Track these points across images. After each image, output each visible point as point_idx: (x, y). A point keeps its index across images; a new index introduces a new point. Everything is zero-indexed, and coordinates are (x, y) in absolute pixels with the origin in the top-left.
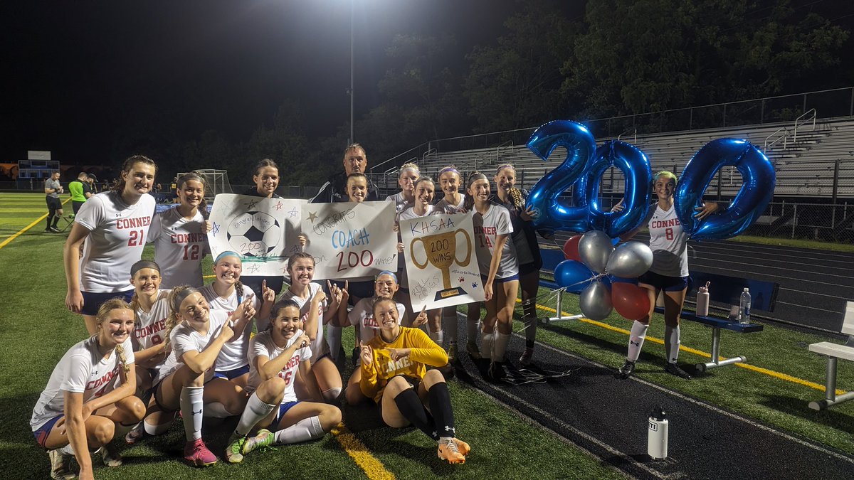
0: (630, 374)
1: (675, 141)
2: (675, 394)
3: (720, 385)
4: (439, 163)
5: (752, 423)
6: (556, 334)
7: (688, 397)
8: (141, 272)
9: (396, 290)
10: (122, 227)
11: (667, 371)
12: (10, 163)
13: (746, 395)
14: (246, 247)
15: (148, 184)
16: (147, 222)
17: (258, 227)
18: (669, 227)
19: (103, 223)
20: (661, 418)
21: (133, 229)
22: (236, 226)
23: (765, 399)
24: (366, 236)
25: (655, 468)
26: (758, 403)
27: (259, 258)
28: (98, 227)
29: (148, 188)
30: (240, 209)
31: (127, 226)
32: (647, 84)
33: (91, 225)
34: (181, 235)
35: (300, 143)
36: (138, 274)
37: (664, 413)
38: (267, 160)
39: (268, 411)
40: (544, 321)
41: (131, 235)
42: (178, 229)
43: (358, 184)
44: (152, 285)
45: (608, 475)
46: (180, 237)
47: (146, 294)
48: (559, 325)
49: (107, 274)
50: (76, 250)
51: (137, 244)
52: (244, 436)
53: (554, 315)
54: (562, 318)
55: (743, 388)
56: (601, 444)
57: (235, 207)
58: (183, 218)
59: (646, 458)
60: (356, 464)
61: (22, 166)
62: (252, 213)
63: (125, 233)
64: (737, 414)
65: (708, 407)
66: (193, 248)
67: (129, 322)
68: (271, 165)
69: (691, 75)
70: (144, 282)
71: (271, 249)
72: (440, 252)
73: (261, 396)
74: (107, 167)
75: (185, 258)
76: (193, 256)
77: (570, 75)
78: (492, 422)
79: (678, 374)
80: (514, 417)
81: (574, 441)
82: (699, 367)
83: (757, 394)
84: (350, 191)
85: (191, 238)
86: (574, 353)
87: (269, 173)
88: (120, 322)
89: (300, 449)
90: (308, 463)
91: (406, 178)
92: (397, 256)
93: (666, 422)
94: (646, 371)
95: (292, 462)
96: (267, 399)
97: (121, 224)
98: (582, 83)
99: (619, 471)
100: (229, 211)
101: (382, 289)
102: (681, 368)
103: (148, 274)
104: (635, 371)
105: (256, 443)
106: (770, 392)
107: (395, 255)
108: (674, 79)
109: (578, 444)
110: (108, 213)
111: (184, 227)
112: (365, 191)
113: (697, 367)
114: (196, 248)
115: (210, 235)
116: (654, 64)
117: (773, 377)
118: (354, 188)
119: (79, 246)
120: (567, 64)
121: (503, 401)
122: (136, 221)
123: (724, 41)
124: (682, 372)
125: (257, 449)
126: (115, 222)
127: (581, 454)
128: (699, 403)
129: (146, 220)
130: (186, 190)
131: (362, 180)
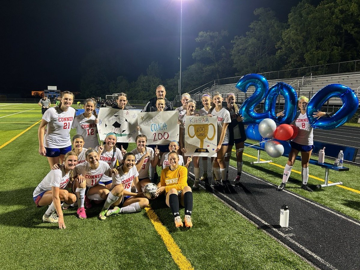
0: (283, 189)
1: (331, 79)
2: (302, 198)
3: (326, 195)
4: (219, 90)
5: (335, 213)
6: (255, 169)
7: (307, 200)
8: (76, 140)
9: (178, 149)
10: (60, 121)
11: (302, 188)
12: (41, 91)
13: (337, 200)
14: (113, 130)
15: (70, 103)
16: (71, 119)
17: (118, 122)
18: (303, 122)
19: (53, 120)
20: (286, 209)
21: (65, 122)
22: (109, 121)
23: (345, 202)
24: (166, 126)
25: (281, 231)
26: (342, 204)
27: (119, 135)
28: (51, 121)
29: (70, 104)
30: (111, 114)
31: (62, 120)
32: (317, 52)
33: (48, 120)
34: (86, 125)
35: (158, 82)
36: (75, 140)
37: (287, 207)
38: (123, 93)
39: (116, 200)
40: (251, 163)
41: (64, 124)
42: (84, 122)
43: (160, 103)
44: (80, 146)
45: (259, 233)
46: (85, 126)
47: (78, 149)
48: (258, 165)
49: (55, 141)
50: (43, 130)
51: (67, 128)
52: (107, 209)
53: (256, 160)
54: (260, 162)
55: (337, 197)
56: (260, 220)
57: (109, 113)
58: (86, 118)
59: (278, 227)
60: (151, 223)
61: (46, 93)
62: (116, 116)
63: (62, 124)
64: (329, 209)
65: (316, 205)
66: (91, 130)
67: (75, 161)
68: (123, 95)
69: (340, 47)
70: (77, 144)
71: (124, 131)
72: (201, 132)
73: (113, 193)
74: (79, 93)
75: (89, 135)
76: (91, 133)
77: (281, 48)
78: (215, 208)
79: (307, 189)
80: (225, 206)
81: (249, 218)
82: (318, 187)
83: (342, 200)
84: (157, 106)
85: (90, 126)
86: (261, 178)
87: (122, 99)
88: (71, 161)
89: (130, 216)
90: (132, 222)
91: (184, 100)
92: (179, 134)
93: (288, 211)
94: (292, 188)
95: (125, 221)
96: (115, 194)
97: (60, 120)
98: (286, 52)
99: (265, 231)
100: (106, 115)
101: (172, 149)
102: (309, 186)
103: (79, 141)
104: (286, 188)
105: (112, 212)
106: (349, 199)
107: (178, 134)
108: (331, 49)
109: (250, 219)
110: (55, 115)
111: (87, 122)
112: (164, 106)
113: (317, 187)
114: (92, 130)
115: (98, 125)
116: (321, 42)
117: (353, 192)
118: (159, 104)
119: (44, 129)
120: (279, 44)
121: (222, 199)
122: (66, 119)
123: (356, 30)
124: (309, 189)
125: (113, 215)
126: (58, 119)
127: (250, 223)
128: (312, 203)
129: (71, 118)
130: (87, 106)
131: (162, 101)
